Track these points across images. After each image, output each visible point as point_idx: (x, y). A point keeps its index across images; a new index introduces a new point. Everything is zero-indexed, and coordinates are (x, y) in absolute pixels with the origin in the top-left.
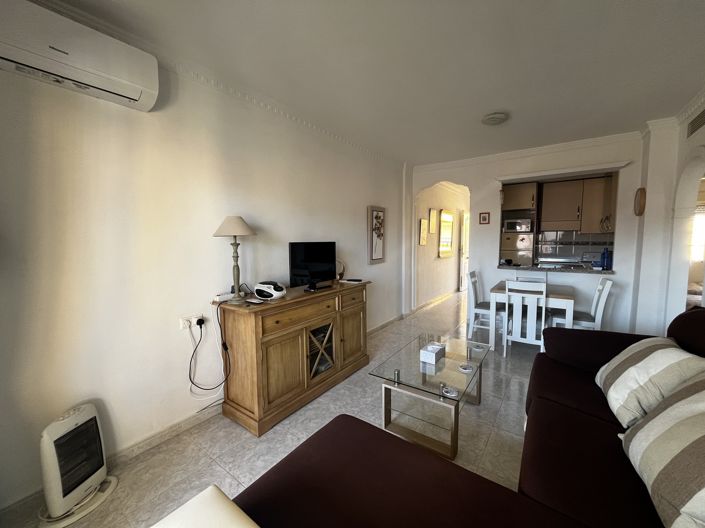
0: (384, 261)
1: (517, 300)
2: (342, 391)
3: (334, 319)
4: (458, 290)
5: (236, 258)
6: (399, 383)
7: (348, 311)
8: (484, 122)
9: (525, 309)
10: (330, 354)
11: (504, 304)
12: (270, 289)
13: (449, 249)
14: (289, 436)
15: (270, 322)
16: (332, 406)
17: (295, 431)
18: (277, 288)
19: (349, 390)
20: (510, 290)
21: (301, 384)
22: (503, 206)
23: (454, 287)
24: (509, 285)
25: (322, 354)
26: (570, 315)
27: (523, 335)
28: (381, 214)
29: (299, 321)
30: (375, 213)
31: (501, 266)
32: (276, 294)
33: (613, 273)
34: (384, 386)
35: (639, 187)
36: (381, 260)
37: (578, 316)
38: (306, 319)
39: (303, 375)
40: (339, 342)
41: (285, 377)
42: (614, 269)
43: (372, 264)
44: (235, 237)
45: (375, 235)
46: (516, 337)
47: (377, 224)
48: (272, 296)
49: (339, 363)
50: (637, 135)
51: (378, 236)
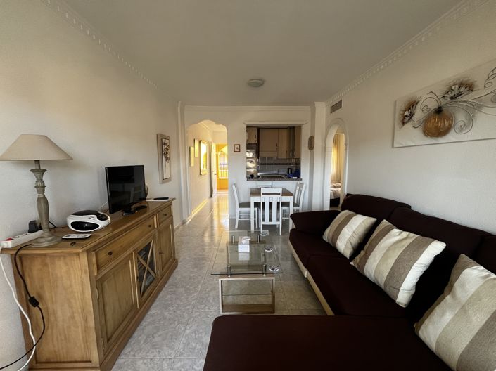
0: (170, 181)
1: (267, 200)
2: (169, 296)
3: (154, 236)
4: (211, 196)
5: (41, 188)
6: (231, 274)
7: (163, 225)
8: (249, 84)
9: (271, 203)
10: (153, 269)
11: (260, 203)
12: (93, 220)
13: (205, 169)
14: (140, 363)
15: (103, 256)
16: (166, 313)
17: (142, 354)
18: (101, 218)
19: (174, 293)
20: (263, 194)
21: (134, 306)
22: (247, 141)
23: (209, 195)
24: (263, 191)
25: (148, 270)
26: (291, 205)
27: (271, 220)
28: (167, 141)
29: (129, 246)
30: (163, 140)
31: (248, 179)
32: (102, 224)
33: (301, 180)
34: (220, 280)
35: (310, 135)
36: (169, 179)
37: (295, 205)
38: (134, 242)
39: (135, 296)
40: (158, 255)
41: (120, 306)
42: (301, 177)
43: (163, 183)
44: (38, 162)
45: (164, 159)
46: (267, 222)
47: (164, 149)
48: (98, 226)
49: (159, 273)
50: (308, 108)
51: (166, 160)
